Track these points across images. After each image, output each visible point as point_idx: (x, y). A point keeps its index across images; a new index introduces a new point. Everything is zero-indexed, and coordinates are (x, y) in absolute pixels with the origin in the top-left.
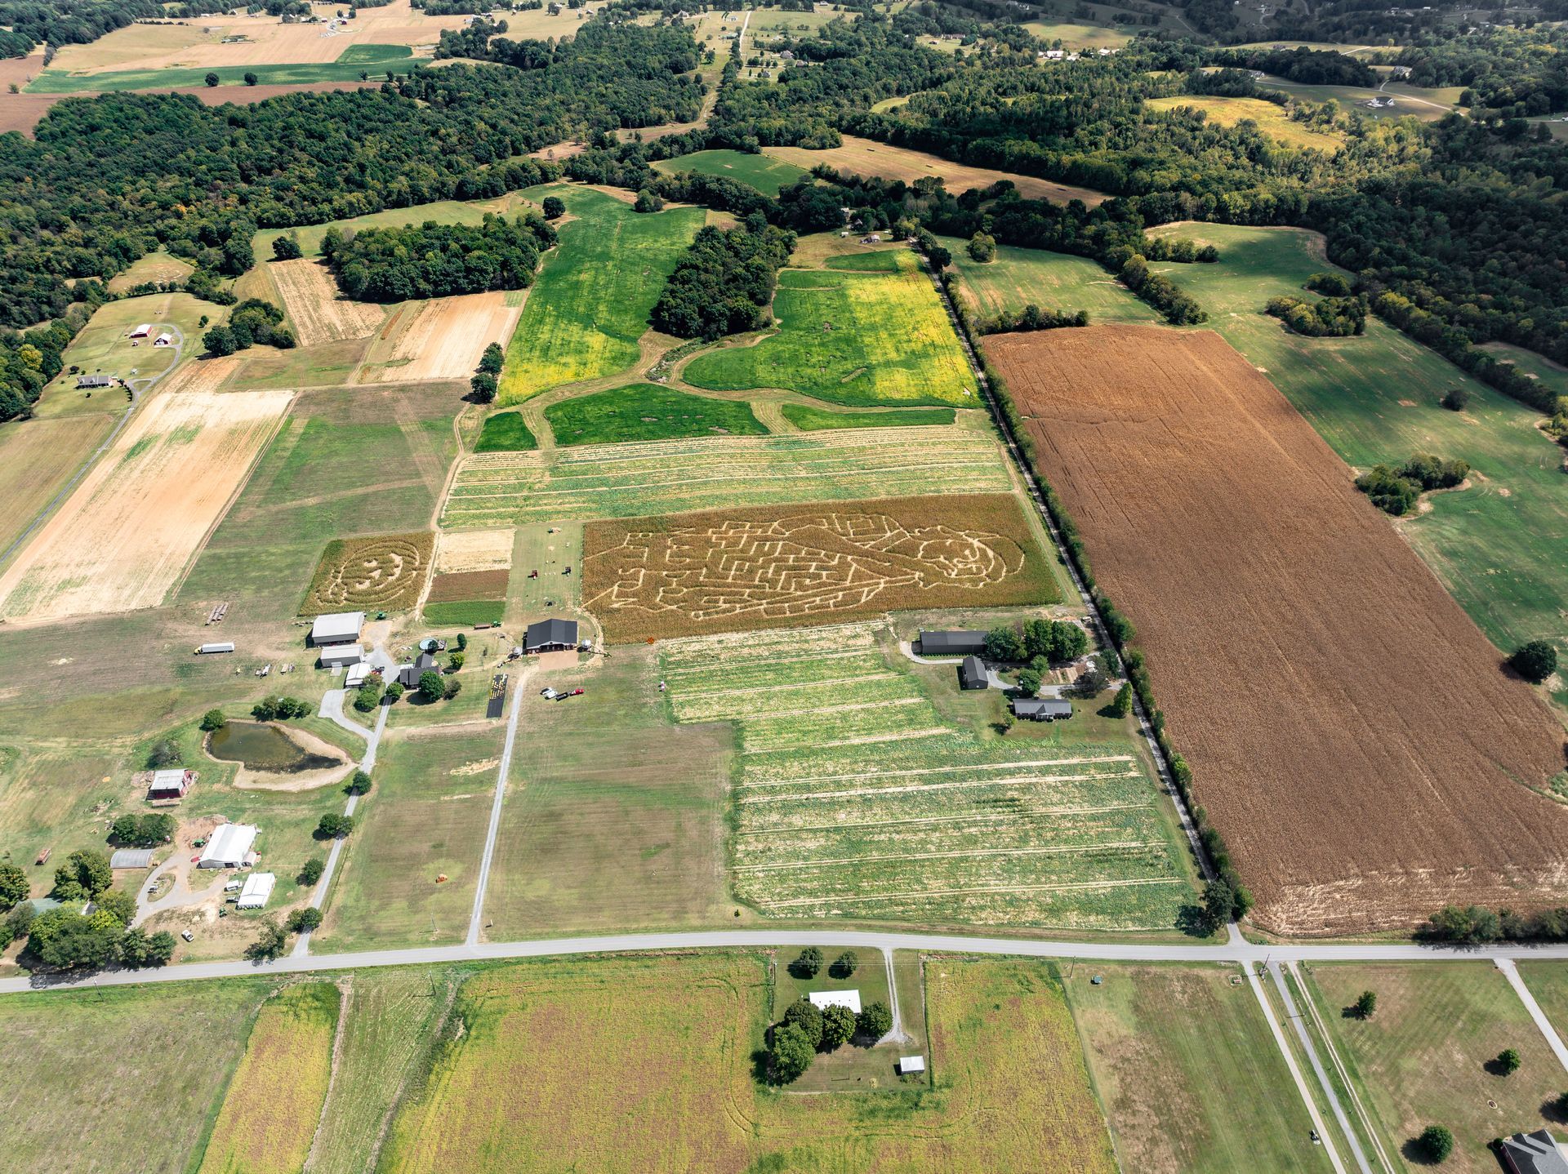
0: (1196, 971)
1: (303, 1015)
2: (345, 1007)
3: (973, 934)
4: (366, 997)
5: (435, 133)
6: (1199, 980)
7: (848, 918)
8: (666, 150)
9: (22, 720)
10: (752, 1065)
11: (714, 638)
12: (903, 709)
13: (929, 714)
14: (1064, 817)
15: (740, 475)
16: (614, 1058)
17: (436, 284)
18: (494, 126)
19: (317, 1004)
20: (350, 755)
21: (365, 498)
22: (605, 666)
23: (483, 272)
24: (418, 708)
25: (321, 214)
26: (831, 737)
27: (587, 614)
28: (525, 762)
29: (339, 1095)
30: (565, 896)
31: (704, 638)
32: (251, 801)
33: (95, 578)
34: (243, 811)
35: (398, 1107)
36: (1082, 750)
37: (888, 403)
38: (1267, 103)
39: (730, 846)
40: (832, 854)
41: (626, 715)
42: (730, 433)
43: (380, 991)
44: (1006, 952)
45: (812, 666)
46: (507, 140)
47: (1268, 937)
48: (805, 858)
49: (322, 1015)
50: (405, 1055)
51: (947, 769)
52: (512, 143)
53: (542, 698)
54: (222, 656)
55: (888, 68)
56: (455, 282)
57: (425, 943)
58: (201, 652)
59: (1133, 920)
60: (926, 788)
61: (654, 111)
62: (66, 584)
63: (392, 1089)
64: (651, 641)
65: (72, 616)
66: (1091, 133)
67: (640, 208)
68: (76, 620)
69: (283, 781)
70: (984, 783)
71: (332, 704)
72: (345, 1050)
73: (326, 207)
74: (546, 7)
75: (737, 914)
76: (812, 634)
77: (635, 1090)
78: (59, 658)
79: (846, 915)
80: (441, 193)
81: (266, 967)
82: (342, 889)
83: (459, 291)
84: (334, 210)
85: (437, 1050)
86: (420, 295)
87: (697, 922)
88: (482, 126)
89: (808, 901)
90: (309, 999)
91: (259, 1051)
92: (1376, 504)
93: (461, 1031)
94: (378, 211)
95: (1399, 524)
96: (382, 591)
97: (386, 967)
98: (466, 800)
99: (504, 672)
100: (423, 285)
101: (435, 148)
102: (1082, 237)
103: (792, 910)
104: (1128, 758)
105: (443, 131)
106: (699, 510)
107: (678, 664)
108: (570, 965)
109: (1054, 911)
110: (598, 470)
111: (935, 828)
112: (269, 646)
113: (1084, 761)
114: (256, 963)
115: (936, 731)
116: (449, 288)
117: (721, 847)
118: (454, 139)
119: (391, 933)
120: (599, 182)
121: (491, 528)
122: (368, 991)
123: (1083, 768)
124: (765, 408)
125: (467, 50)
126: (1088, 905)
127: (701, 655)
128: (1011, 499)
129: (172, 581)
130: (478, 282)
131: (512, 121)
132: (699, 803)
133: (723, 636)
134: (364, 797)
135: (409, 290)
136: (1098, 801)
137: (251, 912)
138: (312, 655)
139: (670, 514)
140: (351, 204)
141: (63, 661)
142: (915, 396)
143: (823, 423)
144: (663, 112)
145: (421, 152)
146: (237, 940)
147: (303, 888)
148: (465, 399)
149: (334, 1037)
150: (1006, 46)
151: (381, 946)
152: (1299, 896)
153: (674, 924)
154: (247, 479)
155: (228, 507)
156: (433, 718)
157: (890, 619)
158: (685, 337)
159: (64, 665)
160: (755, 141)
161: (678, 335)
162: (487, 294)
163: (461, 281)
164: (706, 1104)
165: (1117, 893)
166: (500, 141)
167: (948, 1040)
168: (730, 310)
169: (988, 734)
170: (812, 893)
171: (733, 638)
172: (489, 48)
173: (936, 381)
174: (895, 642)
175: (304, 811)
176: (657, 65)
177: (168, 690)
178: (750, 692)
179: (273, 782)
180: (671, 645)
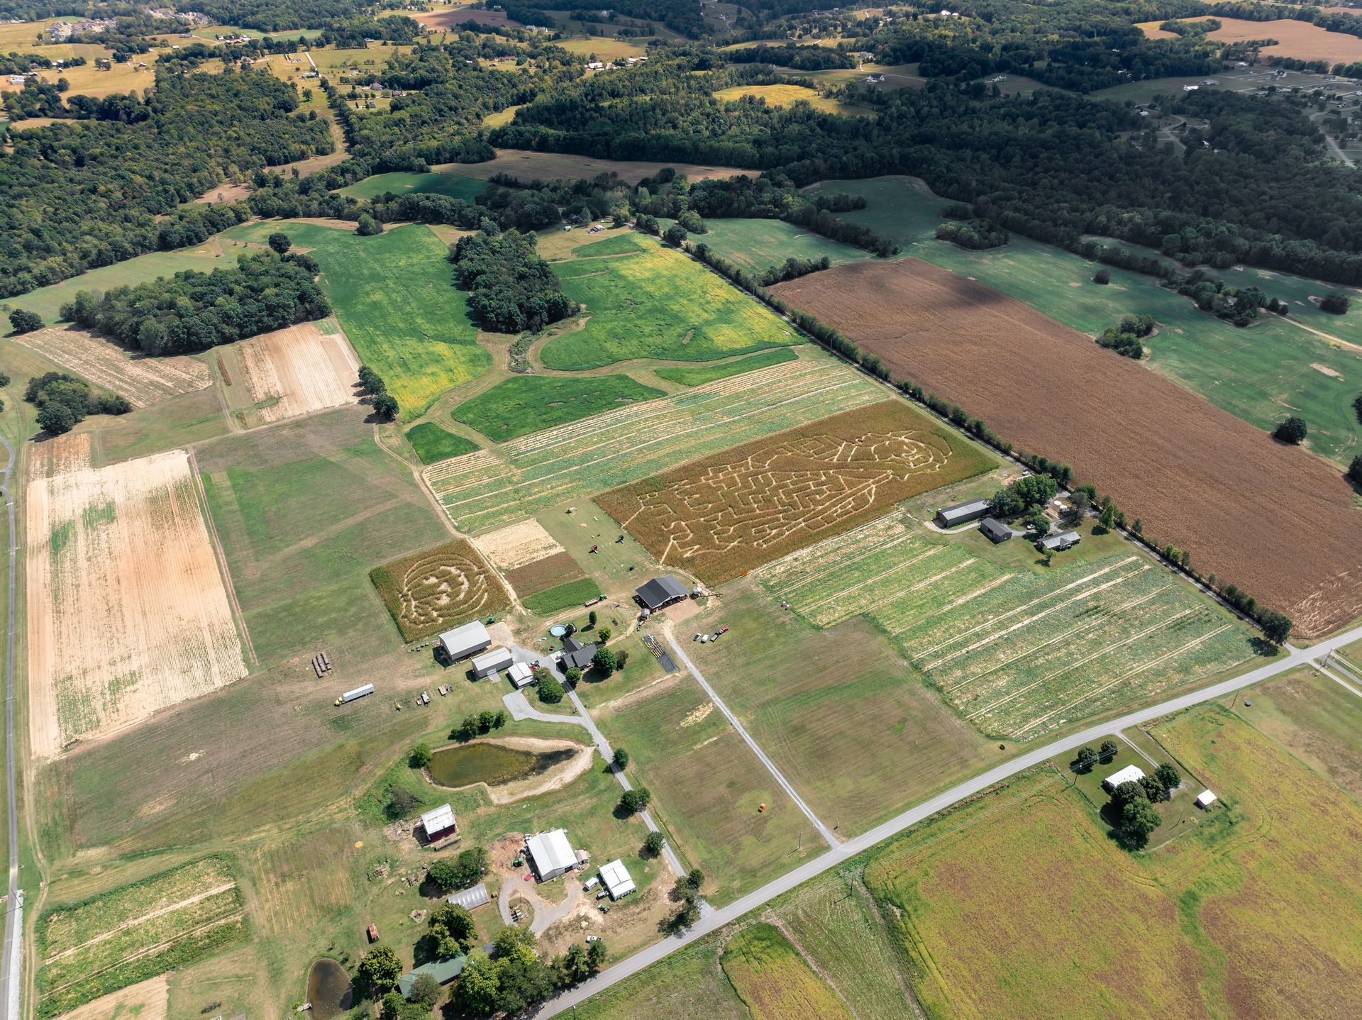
0: (1291, 677)
1: (764, 957)
2: (789, 935)
3: (1154, 703)
4: (800, 923)
5: (94, 191)
6: (1298, 682)
7: (1074, 723)
8: (340, 179)
9: (203, 824)
10: (1113, 843)
11: (789, 558)
12: (970, 569)
13: (989, 568)
14: (1134, 608)
15: (680, 431)
16: (1024, 879)
17: (240, 326)
18: (150, 178)
19: (764, 944)
20: (578, 741)
21: (362, 526)
22: (726, 605)
23: (285, 307)
24: (603, 684)
25: (23, 284)
26: (941, 604)
27: (670, 568)
28: (735, 697)
29: (855, 1001)
30: (870, 784)
31: (781, 560)
32: (527, 810)
33: (146, 671)
34: (529, 821)
35: (910, 987)
36: (1105, 562)
37: (733, 353)
38: (797, 87)
39: (947, 703)
40: (1022, 684)
41: (777, 636)
42: (637, 401)
43: (804, 911)
44: (1186, 705)
45: (880, 559)
46: (172, 189)
47: (1307, 642)
48: (1007, 694)
49: (780, 950)
50: (877, 949)
51: (1036, 601)
52: (178, 192)
53: (698, 644)
54: (366, 699)
55: (479, 89)
56: (260, 321)
57: (800, 862)
58: (343, 703)
59: (1231, 658)
60: (1035, 618)
61: (295, 147)
62: (116, 686)
63: (892, 976)
64: (744, 574)
65: (157, 712)
66: (692, 124)
67: (363, 232)
68: (167, 714)
69: (540, 784)
70: (1067, 603)
71: (519, 706)
72: (823, 965)
73: (24, 276)
74: (91, 63)
75: (1002, 748)
76: (859, 534)
77: (1060, 894)
78: (187, 753)
79: (1070, 721)
80: (143, 246)
81: (690, 935)
82: (687, 849)
83: (267, 329)
84: (35, 277)
85: (895, 935)
86: (226, 340)
87: (981, 765)
88: (138, 179)
89: (1039, 721)
90: (756, 942)
91: (759, 1000)
92: (1122, 354)
93: (898, 912)
94: (80, 273)
95: (1142, 362)
96: (465, 602)
97: (790, 891)
98: (716, 743)
99: (643, 633)
100: (228, 330)
101: (102, 205)
102: (762, 203)
103: (1034, 731)
104: (1134, 558)
105: (102, 188)
106: (676, 466)
107: (781, 584)
108: (928, 830)
109: (1184, 669)
110: (552, 454)
111: (1067, 643)
112: (405, 676)
113: (1112, 568)
114: (680, 936)
115: (1005, 578)
116: (255, 328)
117: (943, 706)
118: (119, 195)
119: (764, 865)
120: (296, 215)
121: (509, 524)
122: (795, 915)
123: (1115, 574)
124: (643, 375)
125: (42, 110)
126: (1201, 659)
127: (791, 574)
128: (895, 402)
129: (238, 650)
130: (283, 318)
131: (166, 171)
132: (897, 683)
133: (796, 554)
134: (627, 769)
135: (214, 337)
136: (1143, 592)
137: (629, 898)
138: (458, 671)
139: (653, 474)
140: (52, 270)
141: (193, 756)
142: (750, 344)
143: (704, 377)
144: (304, 147)
145: (90, 211)
146: (641, 926)
147: (652, 861)
148: (367, 421)
149: (805, 962)
150: (557, 63)
151: (768, 879)
152: (1300, 611)
153: (966, 772)
154: (217, 541)
155: (225, 569)
156: (621, 688)
157: (903, 509)
158: (515, 332)
159: (199, 759)
160: (422, 161)
161: (508, 332)
162: (293, 328)
163: (266, 319)
164: (1112, 880)
165: (1207, 646)
166: (166, 191)
167: (1207, 774)
168: (547, 302)
169: (1040, 569)
170: (1035, 715)
171: (804, 553)
172: (67, 106)
173: (757, 329)
174: (920, 524)
175: (585, 802)
176: (266, 107)
177: (341, 746)
178: (854, 590)
179: (529, 788)
180: (762, 571)
